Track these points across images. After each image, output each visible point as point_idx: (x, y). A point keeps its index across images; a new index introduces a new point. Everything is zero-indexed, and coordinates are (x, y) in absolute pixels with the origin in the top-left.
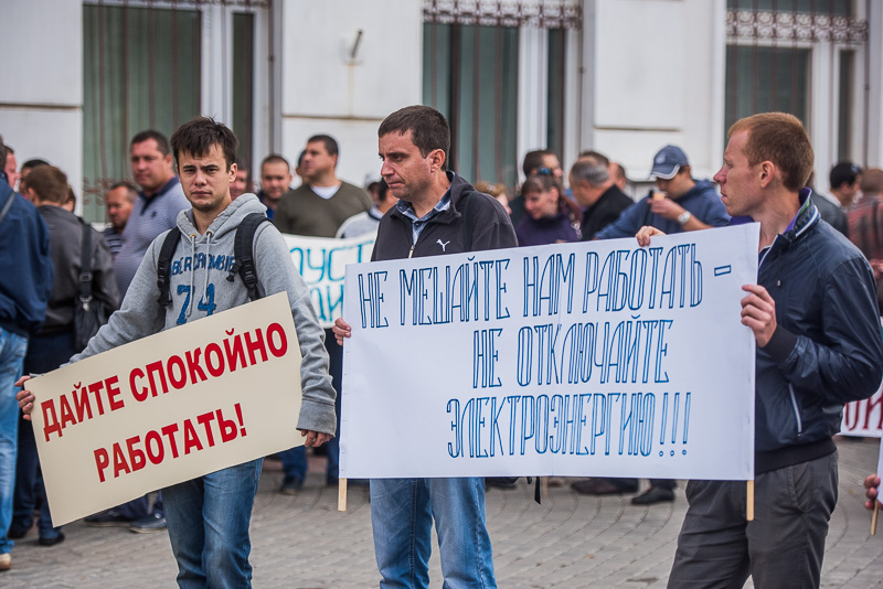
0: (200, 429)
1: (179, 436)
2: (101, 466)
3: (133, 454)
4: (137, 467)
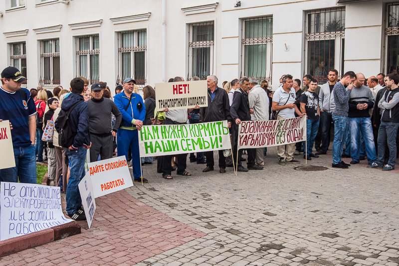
0: (118, 182)
1: (115, 183)
2: (102, 188)
3: (108, 186)
4: (109, 188)
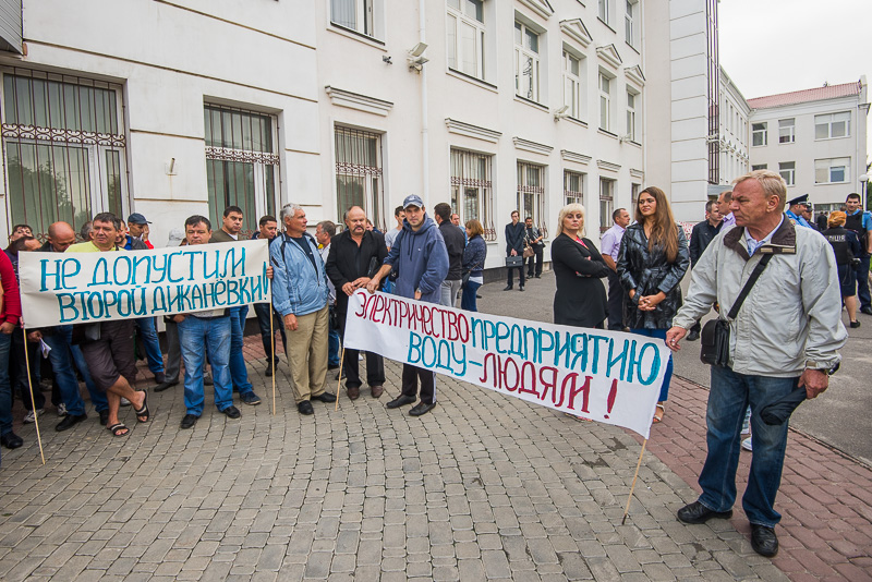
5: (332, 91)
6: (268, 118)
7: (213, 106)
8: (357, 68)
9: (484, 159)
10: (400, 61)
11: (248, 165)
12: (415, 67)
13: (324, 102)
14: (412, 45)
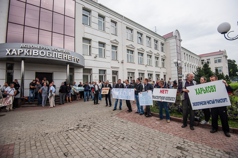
5: (112, 67)
6: (105, 71)
7: (100, 70)
8: (115, 64)
9: (133, 73)
10: (120, 62)
11: (102, 76)
12: (122, 63)
13: (111, 68)
14: (122, 60)
